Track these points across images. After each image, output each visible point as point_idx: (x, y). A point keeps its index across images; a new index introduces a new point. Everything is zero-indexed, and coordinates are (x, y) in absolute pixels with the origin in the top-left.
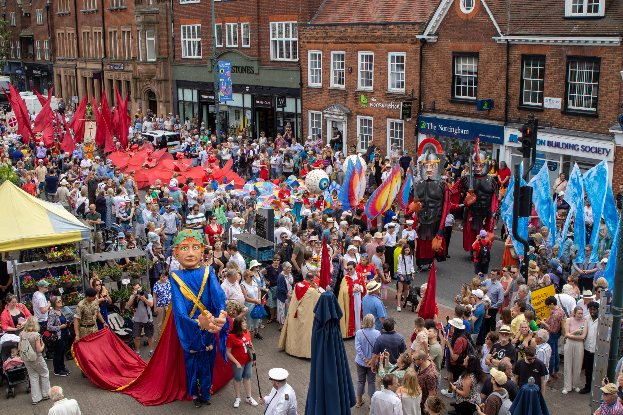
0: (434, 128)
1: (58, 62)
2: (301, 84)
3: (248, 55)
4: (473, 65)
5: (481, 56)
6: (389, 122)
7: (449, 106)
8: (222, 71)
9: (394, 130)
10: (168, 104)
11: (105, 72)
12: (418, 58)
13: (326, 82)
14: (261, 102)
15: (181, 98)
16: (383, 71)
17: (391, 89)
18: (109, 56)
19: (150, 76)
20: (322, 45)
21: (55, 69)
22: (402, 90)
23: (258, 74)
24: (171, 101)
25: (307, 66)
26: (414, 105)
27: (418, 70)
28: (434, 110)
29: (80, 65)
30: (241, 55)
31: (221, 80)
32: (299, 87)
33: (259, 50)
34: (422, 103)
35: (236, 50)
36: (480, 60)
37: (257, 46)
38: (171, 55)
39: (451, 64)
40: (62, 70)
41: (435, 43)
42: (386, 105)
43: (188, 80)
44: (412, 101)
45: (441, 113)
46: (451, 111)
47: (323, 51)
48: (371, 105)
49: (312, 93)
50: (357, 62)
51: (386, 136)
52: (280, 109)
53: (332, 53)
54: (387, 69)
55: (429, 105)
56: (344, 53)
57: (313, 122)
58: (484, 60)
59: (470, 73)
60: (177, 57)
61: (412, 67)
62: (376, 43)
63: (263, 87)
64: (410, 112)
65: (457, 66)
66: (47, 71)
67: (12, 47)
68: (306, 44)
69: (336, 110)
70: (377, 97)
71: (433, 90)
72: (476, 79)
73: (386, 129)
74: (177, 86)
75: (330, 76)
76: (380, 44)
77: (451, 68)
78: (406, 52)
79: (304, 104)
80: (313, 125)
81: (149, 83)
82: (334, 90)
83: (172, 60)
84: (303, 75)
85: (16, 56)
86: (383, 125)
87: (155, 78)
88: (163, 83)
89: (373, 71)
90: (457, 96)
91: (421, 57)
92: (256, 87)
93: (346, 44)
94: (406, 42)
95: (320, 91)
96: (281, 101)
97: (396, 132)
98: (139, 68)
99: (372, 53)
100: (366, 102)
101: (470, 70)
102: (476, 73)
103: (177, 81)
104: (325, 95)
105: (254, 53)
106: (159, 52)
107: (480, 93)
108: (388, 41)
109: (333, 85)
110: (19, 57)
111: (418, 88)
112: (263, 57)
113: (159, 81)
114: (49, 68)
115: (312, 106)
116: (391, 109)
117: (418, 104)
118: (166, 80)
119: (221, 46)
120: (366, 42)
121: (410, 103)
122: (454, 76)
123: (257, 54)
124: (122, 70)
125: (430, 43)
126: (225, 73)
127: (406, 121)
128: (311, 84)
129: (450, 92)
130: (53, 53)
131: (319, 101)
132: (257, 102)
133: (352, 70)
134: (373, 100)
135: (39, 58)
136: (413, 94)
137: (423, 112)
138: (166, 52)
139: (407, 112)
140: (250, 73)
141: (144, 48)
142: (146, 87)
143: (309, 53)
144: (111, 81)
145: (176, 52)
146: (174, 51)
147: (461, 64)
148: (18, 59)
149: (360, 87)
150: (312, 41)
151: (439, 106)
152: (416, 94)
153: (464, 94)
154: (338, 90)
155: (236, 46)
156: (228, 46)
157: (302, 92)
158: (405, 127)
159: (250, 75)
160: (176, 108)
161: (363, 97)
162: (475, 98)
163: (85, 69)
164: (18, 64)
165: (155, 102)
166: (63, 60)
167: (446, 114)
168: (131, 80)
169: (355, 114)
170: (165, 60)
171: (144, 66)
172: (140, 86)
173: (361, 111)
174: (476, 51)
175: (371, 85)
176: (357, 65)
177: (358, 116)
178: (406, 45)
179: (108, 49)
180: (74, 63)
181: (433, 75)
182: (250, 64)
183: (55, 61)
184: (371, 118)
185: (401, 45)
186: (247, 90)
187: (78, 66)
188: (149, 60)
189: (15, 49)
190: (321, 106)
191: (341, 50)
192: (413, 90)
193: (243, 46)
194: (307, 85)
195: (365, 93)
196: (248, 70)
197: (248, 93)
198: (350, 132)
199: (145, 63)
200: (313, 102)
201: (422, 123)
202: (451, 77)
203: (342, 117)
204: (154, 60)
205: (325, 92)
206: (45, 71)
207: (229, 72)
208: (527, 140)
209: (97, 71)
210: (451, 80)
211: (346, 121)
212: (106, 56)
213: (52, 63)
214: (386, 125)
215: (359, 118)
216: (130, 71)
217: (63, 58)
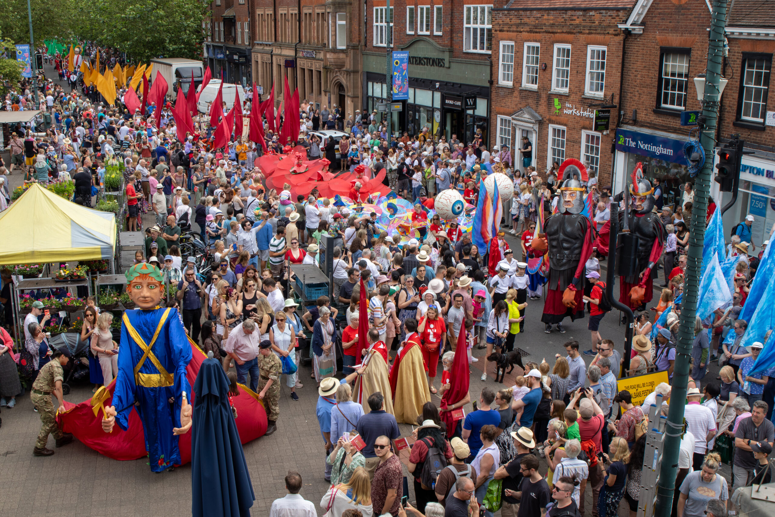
0: (633, 144)
1: (257, 47)
2: (491, 82)
3: (440, 44)
4: (685, 65)
5: (693, 53)
6: (584, 133)
7: (653, 118)
8: (397, 63)
9: (590, 144)
10: (356, 99)
11: (298, 59)
12: (621, 54)
13: (518, 80)
14: (451, 102)
15: (370, 94)
16: (580, 69)
17: (589, 92)
18: (303, 41)
19: (340, 66)
20: (515, 34)
21: (253, 54)
22: (600, 94)
23: (449, 68)
24: (360, 95)
25: (498, 59)
26: (613, 113)
27: (620, 70)
28: (635, 122)
29: (276, 51)
30: (432, 45)
31: (395, 73)
32: (488, 85)
33: (452, 39)
34: (622, 113)
35: (427, 38)
36: (692, 59)
37: (449, 34)
38: (363, 43)
39: (657, 63)
40: (259, 55)
41: (640, 35)
42: (582, 112)
43: (378, 72)
44: (611, 109)
45: (642, 126)
46: (655, 124)
47: (516, 42)
48: (565, 112)
49: (502, 93)
50: (552, 57)
51: (580, 152)
52: (470, 112)
53: (526, 45)
54: (585, 66)
55: (630, 115)
56: (538, 44)
57: (501, 129)
58: (697, 58)
59: (680, 75)
60: (368, 44)
61: (614, 65)
62: (574, 34)
63: (454, 84)
64: (608, 122)
65: (666, 65)
66: (245, 57)
67: (217, 29)
68: (498, 32)
69: (526, 116)
70: (572, 102)
71: (635, 96)
72: (687, 82)
73: (580, 142)
74: (367, 79)
75: (522, 73)
76: (578, 35)
77: (657, 68)
78: (608, 45)
79: (493, 107)
80: (501, 134)
81: (338, 74)
82: (526, 90)
83: (363, 47)
84: (494, 71)
85: (220, 39)
86: (577, 137)
87: (344, 69)
88: (352, 74)
89: (569, 69)
90: (663, 105)
91: (624, 53)
92: (447, 83)
93: (541, 34)
94: (608, 33)
95: (510, 91)
96: (470, 102)
97: (592, 147)
98: (328, 56)
99: (568, 46)
100: (559, 107)
101: (681, 71)
102: (687, 76)
103: (367, 73)
104: (516, 97)
105: (446, 42)
106: (350, 38)
107: (689, 102)
108: (587, 31)
109: (526, 84)
110: (222, 40)
111: (618, 92)
112: (456, 47)
113: (348, 73)
114: (247, 53)
115: (502, 110)
116: (587, 118)
117: (617, 114)
118: (355, 72)
119: (413, 33)
120: (563, 32)
121: (609, 112)
122: (660, 79)
123: (449, 44)
124: (314, 58)
125: (635, 34)
126: (400, 65)
127: (602, 134)
128: (503, 82)
129: (654, 99)
130: (252, 37)
131: (509, 104)
132: (447, 101)
133: (546, 67)
134: (568, 105)
135: (239, 41)
136: (612, 100)
137: (622, 123)
138: (358, 39)
139: (603, 122)
140: (441, 66)
141: (334, 33)
142: (336, 79)
143: (502, 43)
144: (303, 70)
145: (368, 38)
146: (366, 37)
147: (671, 63)
148: (221, 43)
149: (555, 88)
150: (505, 29)
151: (642, 116)
152: (616, 100)
153: (672, 103)
154: (530, 91)
155: (428, 33)
156: (420, 33)
157: (491, 92)
158: (602, 141)
159: (441, 68)
160: (365, 104)
161: (556, 101)
162: (683, 108)
163: (280, 55)
164: (220, 48)
165: (344, 96)
166: (261, 44)
167: (649, 127)
168: (322, 70)
169: (547, 122)
170: (355, 48)
171: (332, 54)
172: (330, 76)
173: (554, 118)
174: (687, 47)
175: (566, 86)
176: (552, 60)
177: (550, 125)
178: (607, 37)
179: (303, 34)
180: (270, 48)
181: (636, 76)
182: (440, 56)
183: (254, 45)
184: (564, 128)
185: (603, 36)
186: (437, 86)
187: (274, 52)
188: (339, 47)
189: (219, 31)
190: (511, 110)
191: (536, 41)
192: (613, 95)
193: (436, 33)
194: (498, 83)
195: (560, 96)
196: (439, 63)
197: (438, 90)
198: (541, 144)
199: (335, 51)
200: (503, 105)
201: (619, 138)
202: (657, 80)
203: (531, 125)
204: (344, 47)
205: (516, 93)
206: (244, 57)
207: (406, 64)
208: (724, 169)
209: (290, 59)
210: (656, 84)
211: (537, 130)
212: (300, 41)
213: (250, 47)
214: (581, 138)
215: (551, 127)
216: (321, 60)
217: (261, 42)
